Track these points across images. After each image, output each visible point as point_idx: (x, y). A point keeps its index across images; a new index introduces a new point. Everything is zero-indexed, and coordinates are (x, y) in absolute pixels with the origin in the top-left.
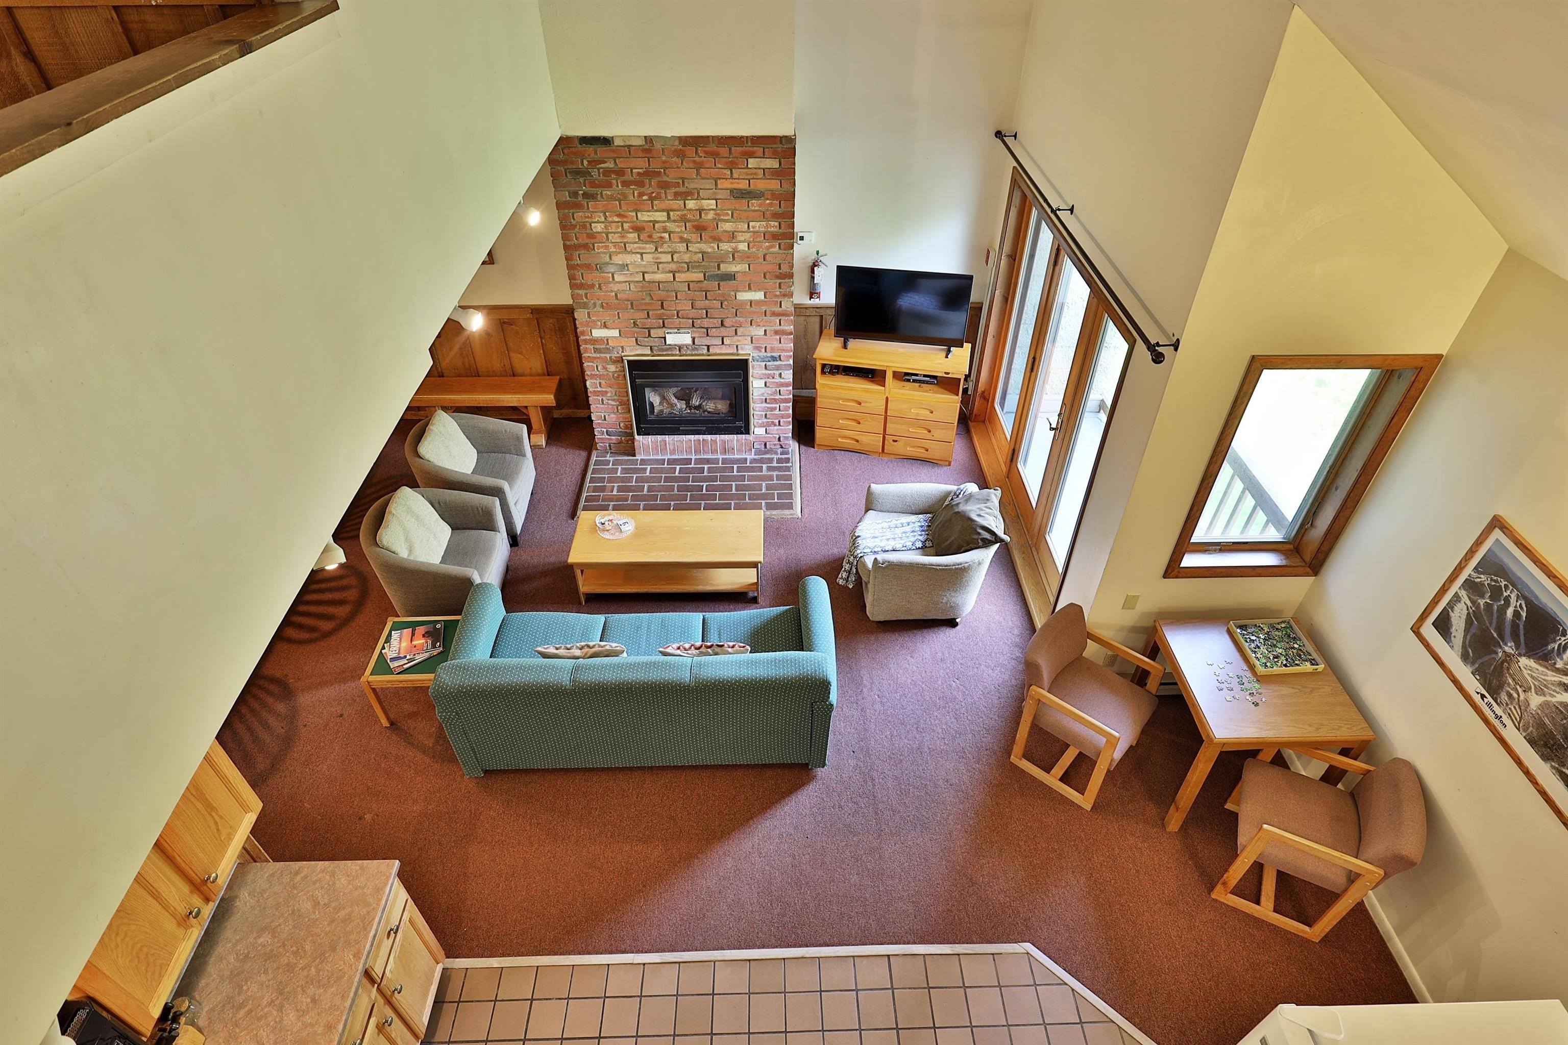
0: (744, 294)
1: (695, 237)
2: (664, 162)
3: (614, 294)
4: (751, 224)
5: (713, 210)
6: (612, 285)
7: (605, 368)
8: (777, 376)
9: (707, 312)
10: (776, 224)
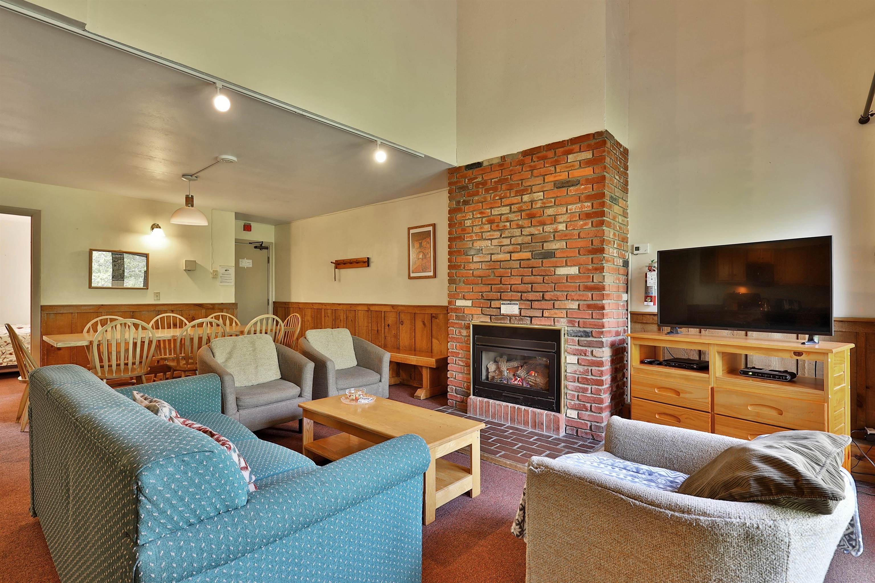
0: (561, 269)
1: (526, 223)
2: (511, 171)
3: (471, 272)
4: (569, 207)
5: (541, 200)
6: (471, 265)
7: (460, 332)
8: (589, 354)
9: (532, 286)
10: (589, 204)
